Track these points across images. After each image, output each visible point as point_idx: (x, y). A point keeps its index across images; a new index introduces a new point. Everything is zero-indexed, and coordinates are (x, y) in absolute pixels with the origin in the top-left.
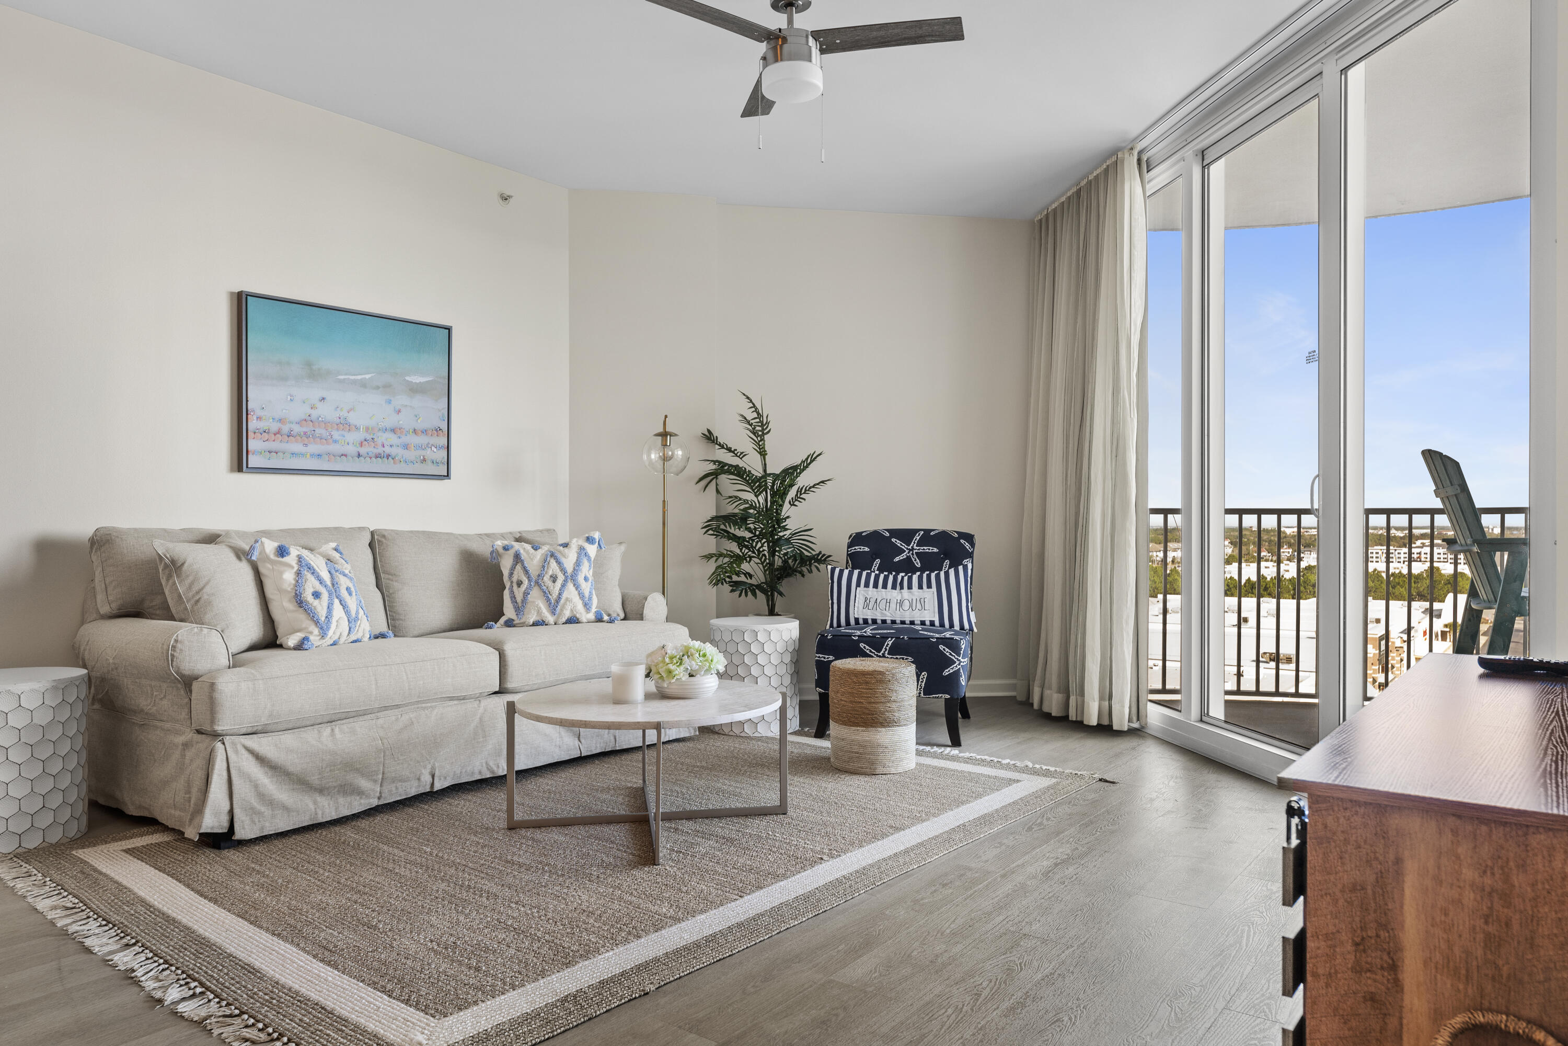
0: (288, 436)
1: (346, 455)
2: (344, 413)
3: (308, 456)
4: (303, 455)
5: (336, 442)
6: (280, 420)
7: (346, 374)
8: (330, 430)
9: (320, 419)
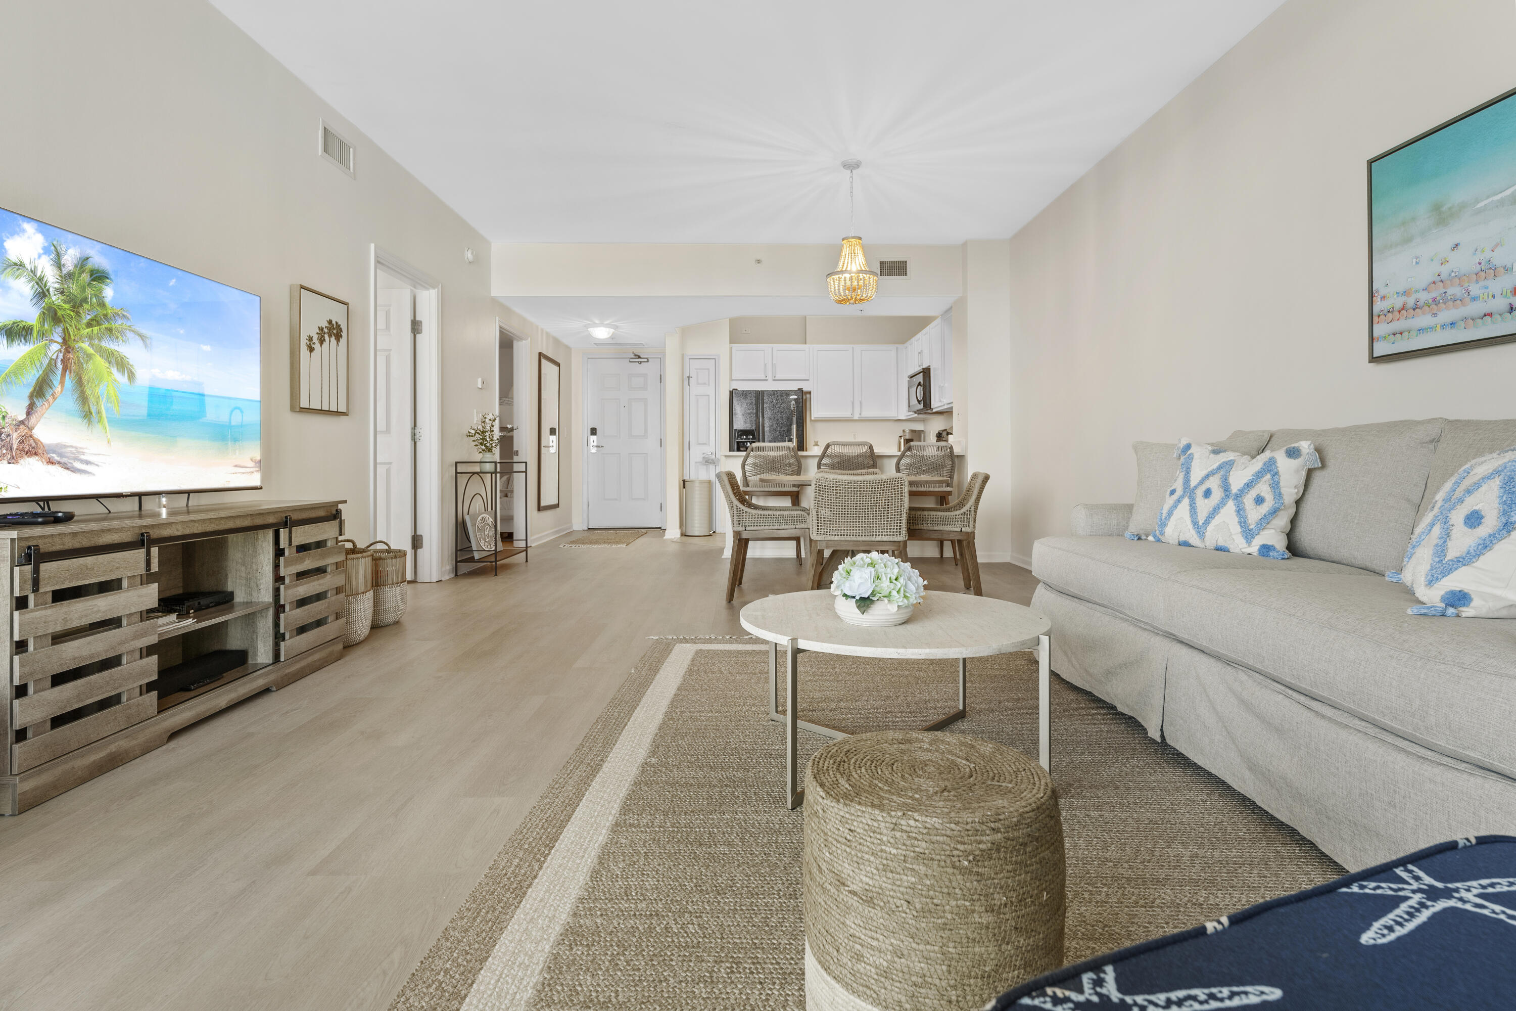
0: (1414, 310)
1: (1490, 315)
2: (1488, 254)
3: (1438, 328)
4: (1431, 328)
5: (1474, 299)
6: (1406, 293)
7: (1488, 197)
8: (1466, 285)
9: (1453, 274)
